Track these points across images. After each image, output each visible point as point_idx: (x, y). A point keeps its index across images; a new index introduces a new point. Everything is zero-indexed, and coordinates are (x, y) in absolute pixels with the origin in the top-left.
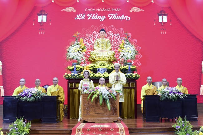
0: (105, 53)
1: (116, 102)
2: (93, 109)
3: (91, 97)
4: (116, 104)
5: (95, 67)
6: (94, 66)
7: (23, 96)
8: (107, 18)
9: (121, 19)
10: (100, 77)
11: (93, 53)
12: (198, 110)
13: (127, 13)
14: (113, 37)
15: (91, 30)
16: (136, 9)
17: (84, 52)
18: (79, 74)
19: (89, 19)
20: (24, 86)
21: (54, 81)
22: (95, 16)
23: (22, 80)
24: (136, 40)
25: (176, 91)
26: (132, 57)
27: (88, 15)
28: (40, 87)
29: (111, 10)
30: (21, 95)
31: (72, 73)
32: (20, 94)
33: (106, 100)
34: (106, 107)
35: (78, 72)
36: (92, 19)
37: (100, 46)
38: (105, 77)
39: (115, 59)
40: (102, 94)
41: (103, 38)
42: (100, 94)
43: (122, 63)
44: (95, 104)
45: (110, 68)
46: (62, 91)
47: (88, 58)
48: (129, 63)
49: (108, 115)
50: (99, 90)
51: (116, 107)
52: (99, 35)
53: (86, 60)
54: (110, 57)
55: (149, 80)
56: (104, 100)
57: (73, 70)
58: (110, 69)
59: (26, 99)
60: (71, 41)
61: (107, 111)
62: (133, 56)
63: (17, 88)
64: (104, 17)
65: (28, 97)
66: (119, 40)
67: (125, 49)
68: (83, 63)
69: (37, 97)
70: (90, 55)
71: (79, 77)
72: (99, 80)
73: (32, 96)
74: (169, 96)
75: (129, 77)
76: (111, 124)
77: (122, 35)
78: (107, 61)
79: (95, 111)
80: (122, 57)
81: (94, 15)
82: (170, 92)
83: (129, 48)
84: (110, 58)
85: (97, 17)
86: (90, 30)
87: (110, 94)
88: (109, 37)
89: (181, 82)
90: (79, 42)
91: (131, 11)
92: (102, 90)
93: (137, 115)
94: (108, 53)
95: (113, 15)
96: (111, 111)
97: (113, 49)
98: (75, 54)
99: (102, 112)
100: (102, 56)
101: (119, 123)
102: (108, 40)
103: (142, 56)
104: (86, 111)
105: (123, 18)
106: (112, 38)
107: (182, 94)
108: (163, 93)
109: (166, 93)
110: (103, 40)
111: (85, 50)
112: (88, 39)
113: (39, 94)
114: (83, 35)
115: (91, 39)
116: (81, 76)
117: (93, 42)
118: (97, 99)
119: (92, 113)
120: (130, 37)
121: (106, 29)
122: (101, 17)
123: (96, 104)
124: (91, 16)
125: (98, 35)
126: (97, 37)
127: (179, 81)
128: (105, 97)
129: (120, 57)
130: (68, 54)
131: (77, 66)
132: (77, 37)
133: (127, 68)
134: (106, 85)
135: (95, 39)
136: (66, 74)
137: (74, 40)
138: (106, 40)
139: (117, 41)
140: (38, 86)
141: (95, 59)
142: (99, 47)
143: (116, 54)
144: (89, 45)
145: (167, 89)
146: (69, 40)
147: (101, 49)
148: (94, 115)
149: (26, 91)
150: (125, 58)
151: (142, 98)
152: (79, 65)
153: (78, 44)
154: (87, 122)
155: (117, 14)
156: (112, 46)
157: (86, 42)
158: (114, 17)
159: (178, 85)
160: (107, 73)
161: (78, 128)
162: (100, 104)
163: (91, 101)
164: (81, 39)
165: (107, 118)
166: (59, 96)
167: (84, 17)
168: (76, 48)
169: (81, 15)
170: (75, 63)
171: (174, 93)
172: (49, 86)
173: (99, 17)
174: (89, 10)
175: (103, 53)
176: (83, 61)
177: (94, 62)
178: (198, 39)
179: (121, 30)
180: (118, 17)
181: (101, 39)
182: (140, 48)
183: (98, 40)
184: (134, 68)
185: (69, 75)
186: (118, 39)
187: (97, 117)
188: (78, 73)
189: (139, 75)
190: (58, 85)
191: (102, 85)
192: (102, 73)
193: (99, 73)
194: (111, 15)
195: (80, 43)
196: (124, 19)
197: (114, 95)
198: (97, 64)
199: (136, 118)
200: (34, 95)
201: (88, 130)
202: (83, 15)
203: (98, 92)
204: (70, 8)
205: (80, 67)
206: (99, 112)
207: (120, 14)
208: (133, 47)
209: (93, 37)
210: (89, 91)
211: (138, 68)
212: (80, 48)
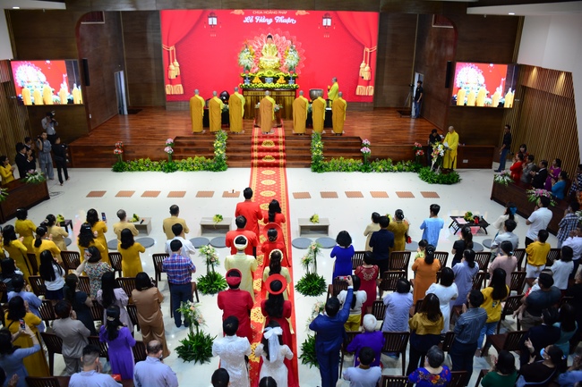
0: (272, 60)
6: (263, 74)
8: (274, 21)
9: (287, 22)
11: (262, 59)
13: (293, 16)
16: (301, 12)
19: (257, 21)
22: (262, 18)
24: (301, 44)
26: (295, 65)
27: (256, 18)
29: (278, 12)
35: (250, 80)
36: (260, 22)
37: (267, 51)
38: (271, 87)
39: (280, 66)
41: (270, 43)
45: (276, 76)
52: (267, 41)
57: (245, 78)
62: (297, 64)
64: (271, 20)
66: (285, 43)
67: (289, 56)
75: (291, 87)
78: (273, 69)
80: (286, 65)
83: (293, 55)
84: (275, 66)
85: (264, 20)
88: (276, 40)
90: (249, 48)
91: (297, 14)
94: (274, 59)
98: (246, 61)
100: (270, 64)
105: (289, 21)
110: (270, 46)
112: (256, 41)
115: (259, 42)
122: (268, 19)
124: (259, 18)
130: (240, 60)
136: (240, 84)
138: (273, 46)
141: (263, 67)
142: (267, 53)
144: (257, 47)
147: (268, 55)
150: (289, 66)
153: (248, 51)
155: (283, 17)
157: (254, 45)
158: (280, 19)
160: (273, 84)
164: (249, 45)
167: (252, 19)
168: (246, 55)
173: (266, 20)
174: (256, 13)
175: (270, 60)
178: (360, 43)
180: (284, 20)
181: (268, 44)
183: (265, 46)
184: (296, 76)
185: (243, 85)
192: (269, 83)
193: (267, 83)
194: (278, 18)
195: (250, 50)
198: (265, 72)
202: (251, 17)
204: (238, 11)
205: (251, 74)
207: (286, 17)
208: (296, 56)
209: (261, 40)
212: (250, 55)
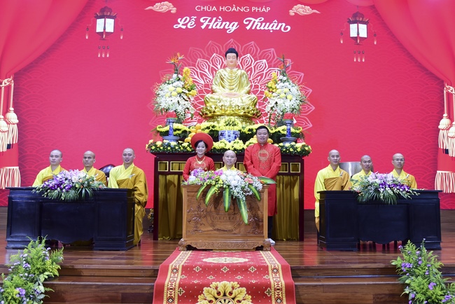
0: (236, 99)
1: (260, 204)
2: (209, 218)
3: (205, 193)
4: (260, 209)
5: (215, 129)
6: (213, 127)
7: (53, 189)
8: (242, 26)
9: (270, 28)
10: (226, 150)
11: (211, 98)
12: (441, 224)
14: (252, 66)
15: (207, 50)
16: (302, 8)
17: (193, 96)
18: (180, 142)
19: (203, 27)
20: (60, 166)
21: (124, 157)
22: (216, 21)
23: (56, 152)
24: (303, 74)
25: (394, 181)
26: (293, 109)
27: (202, 20)
28: (93, 170)
29: (251, 9)
30: (49, 185)
31: (165, 141)
32: (47, 183)
33: (239, 199)
34: (238, 216)
35: (178, 138)
36: (210, 27)
37: (226, 84)
38: (235, 150)
39: (257, 113)
40: (229, 186)
41: (232, 67)
42: (225, 186)
43: (272, 121)
44: (213, 209)
45: (246, 130)
46: (142, 178)
47: (200, 110)
48: (288, 121)
49: (242, 233)
50: (223, 178)
51: (260, 217)
52: (225, 63)
53: (197, 114)
54: (248, 108)
55: (333, 156)
56: (235, 201)
57: (167, 133)
58: (247, 133)
59: (59, 195)
60: (165, 74)
61: (239, 225)
62: (297, 107)
63: (43, 171)
64: (236, 23)
65: (64, 190)
66: (266, 73)
67: (278, 91)
68: (189, 120)
69: (83, 191)
70: (204, 103)
71: (180, 148)
72: (223, 155)
73: (74, 188)
74: (379, 192)
75: (289, 150)
76: (248, 254)
77: (273, 63)
78: (240, 116)
79: (213, 225)
80: (272, 108)
81: (214, 19)
82: (382, 184)
83: (287, 90)
84: (246, 110)
85: (220, 24)
86: (205, 50)
87: (247, 187)
88: (245, 67)
89: (402, 162)
90: (182, 75)
91: (292, 13)
92: (229, 178)
93: (305, 233)
94: (243, 98)
95: (253, 20)
96: (249, 225)
97: (253, 92)
98: (173, 101)
99: (229, 226)
100: (231, 106)
101: (267, 252)
102: (243, 71)
103: (314, 108)
104: (192, 224)
105: (274, 26)
106: (251, 70)
107: (407, 190)
108: (366, 186)
109: (371, 185)
110: (231, 72)
111: (194, 92)
112: (200, 70)
113: (88, 183)
114: (191, 62)
115: (207, 70)
116: (184, 147)
117: (211, 77)
118: (218, 198)
119: (206, 229)
120: (288, 67)
121: (240, 50)
122: (228, 23)
123: (215, 208)
124: (208, 20)
125: (223, 63)
126: (219, 67)
127: (398, 160)
128: (236, 194)
129: (268, 109)
130: (158, 100)
131: (176, 126)
132: (178, 65)
133: (282, 132)
134: (237, 166)
135: (216, 71)
136: (151, 141)
137: (170, 71)
138: (239, 72)
139: (262, 75)
140: (91, 167)
141: (214, 112)
142: (223, 87)
143: (259, 103)
144: (203, 82)
145: (374, 178)
146: (160, 72)
147: (227, 91)
148: (210, 234)
149: (59, 176)
150: (279, 111)
151: (317, 196)
152: (181, 123)
153: (179, 80)
154: (195, 249)
155: (263, 19)
156: (251, 86)
157: (196, 77)
158: (256, 24)
159: (394, 170)
160: (241, 142)
161: (172, 265)
162: (225, 208)
163: (204, 203)
164: (186, 69)
165: (240, 241)
166: (136, 190)
167: (193, 23)
168: (174, 88)
169: (186, 19)
170: (171, 119)
171: (389, 185)
172: (114, 166)
173: (224, 23)
174: (204, 10)
175: (232, 99)
176: (190, 115)
177: (213, 117)
179: (270, 53)
180: (264, 24)
181: (227, 69)
182: (311, 91)
183: (221, 72)
184: (298, 132)
185: (159, 143)
186: (263, 71)
187: (217, 237)
188: (177, 141)
189: (310, 147)
190: (133, 165)
191: (229, 167)
192: (230, 142)
193: (223, 140)
194: (250, 21)
195: (184, 78)
196: (278, 28)
197: (256, 188)
198: (218, 123)
199: (301, 239)
200: (77, 186)
201: (197, 269)
202: (191, 19)
203: (220, 182)
204: (163, 5)
205: (182, 127)
206: (222, 227)
207: (268, 19)
208: (296, 87)
209: (211, 65)
210: (201, 180)
211: (307, 132)
212: (183, 87)
